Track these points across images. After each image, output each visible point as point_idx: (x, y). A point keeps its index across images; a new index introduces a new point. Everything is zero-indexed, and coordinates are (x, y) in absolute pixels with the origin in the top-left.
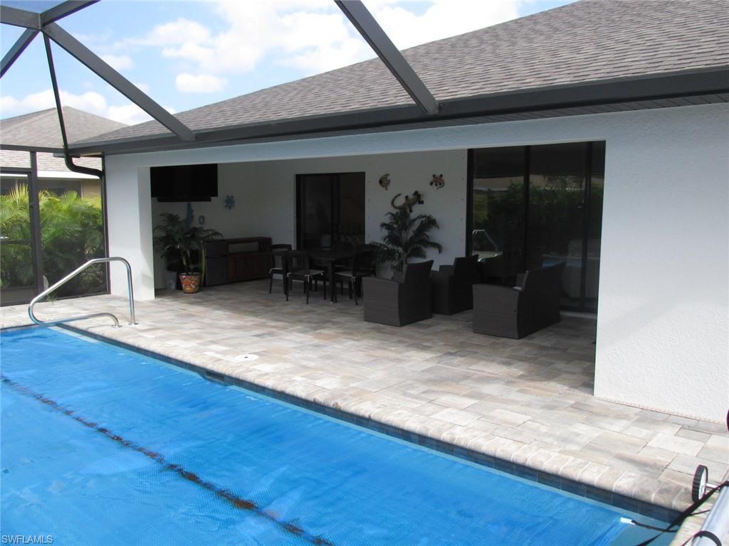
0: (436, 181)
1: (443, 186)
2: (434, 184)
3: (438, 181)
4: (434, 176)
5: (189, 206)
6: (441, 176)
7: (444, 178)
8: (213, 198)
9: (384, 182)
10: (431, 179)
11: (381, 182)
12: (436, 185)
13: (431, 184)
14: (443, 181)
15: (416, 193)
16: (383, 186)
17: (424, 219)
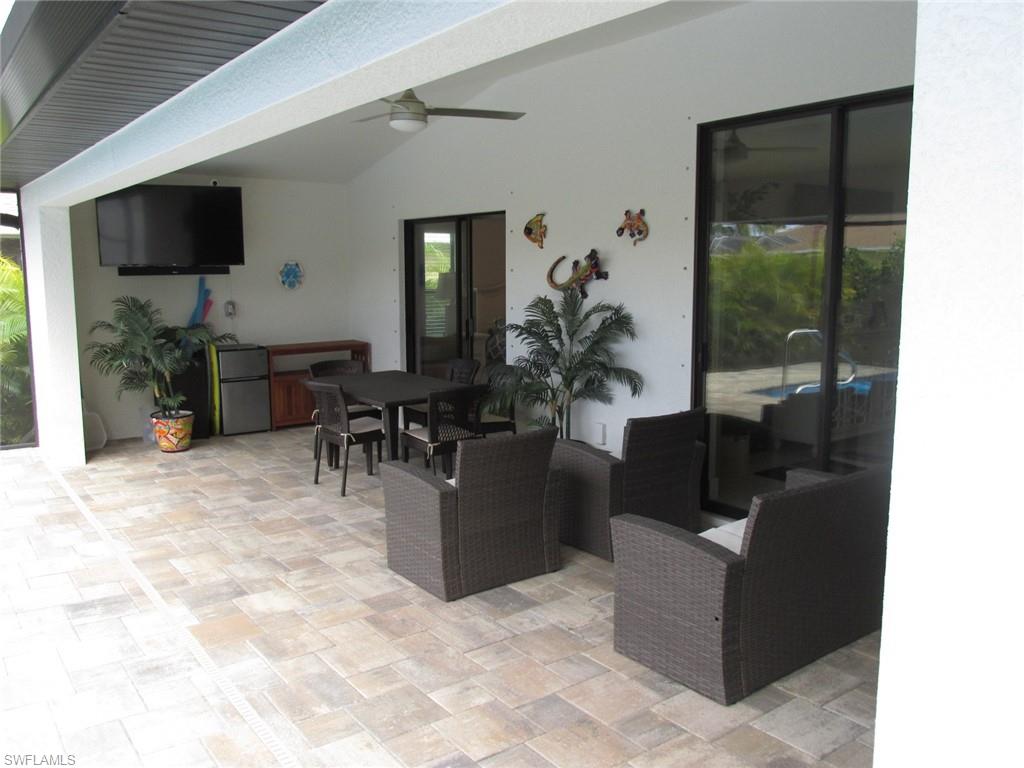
0: (631, 227)
1: (645, 237)
2: (627, 232)
3: (635, 226)
4: (627, 213)
5: (202, 282)
6: (642, 212)
7: (647, 218)
8: (232, 268)
9: (535, 231)
10: (621, 220)
11: (528, 231)
12: (632, 235)
13: (620, 232)
14: (645, 224)
15: (593, 256)
16: (534, 241)
17: (608, 314)
